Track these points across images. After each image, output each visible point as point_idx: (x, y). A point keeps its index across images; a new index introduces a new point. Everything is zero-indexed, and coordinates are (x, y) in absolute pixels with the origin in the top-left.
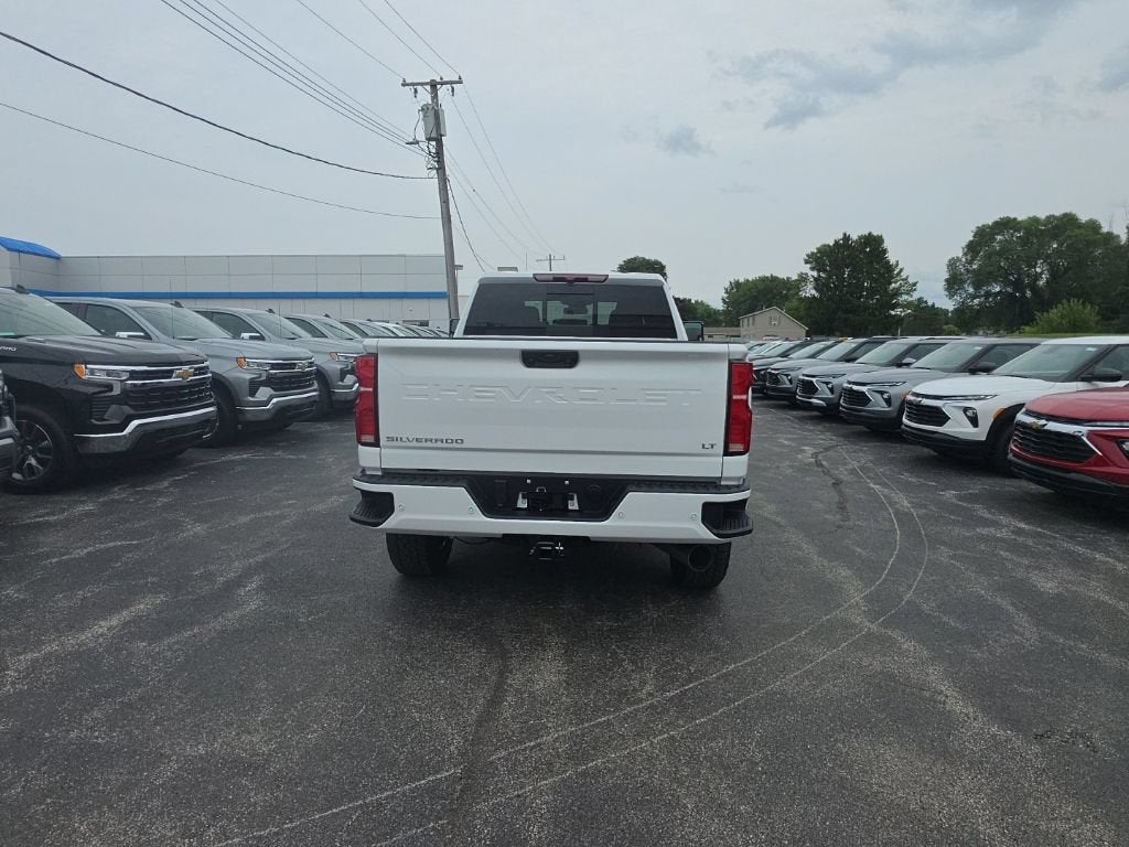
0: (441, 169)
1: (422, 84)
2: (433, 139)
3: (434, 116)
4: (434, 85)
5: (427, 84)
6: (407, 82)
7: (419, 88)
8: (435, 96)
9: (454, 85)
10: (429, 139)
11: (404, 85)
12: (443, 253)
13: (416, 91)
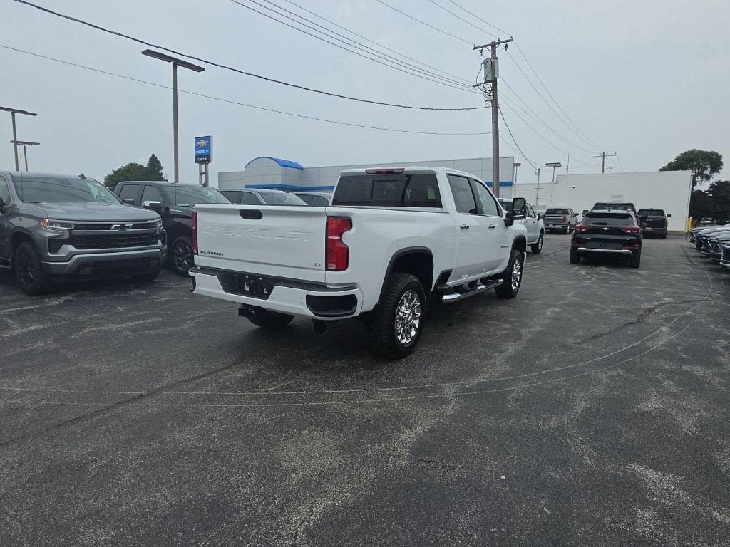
0: (494, 101)
1: (485, 46)
2: (489, 81)
3: (491, 67)
4: (493, 45)
5: (489, 45)
6: (477, 46)
7: (484, 49)
8: (494, 53)
9: (508, 43)
10: (487, 82)
11: (474, 49)
12: (492, 156)
13: (482, 51)
